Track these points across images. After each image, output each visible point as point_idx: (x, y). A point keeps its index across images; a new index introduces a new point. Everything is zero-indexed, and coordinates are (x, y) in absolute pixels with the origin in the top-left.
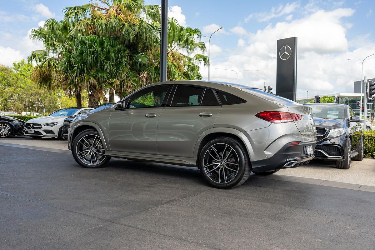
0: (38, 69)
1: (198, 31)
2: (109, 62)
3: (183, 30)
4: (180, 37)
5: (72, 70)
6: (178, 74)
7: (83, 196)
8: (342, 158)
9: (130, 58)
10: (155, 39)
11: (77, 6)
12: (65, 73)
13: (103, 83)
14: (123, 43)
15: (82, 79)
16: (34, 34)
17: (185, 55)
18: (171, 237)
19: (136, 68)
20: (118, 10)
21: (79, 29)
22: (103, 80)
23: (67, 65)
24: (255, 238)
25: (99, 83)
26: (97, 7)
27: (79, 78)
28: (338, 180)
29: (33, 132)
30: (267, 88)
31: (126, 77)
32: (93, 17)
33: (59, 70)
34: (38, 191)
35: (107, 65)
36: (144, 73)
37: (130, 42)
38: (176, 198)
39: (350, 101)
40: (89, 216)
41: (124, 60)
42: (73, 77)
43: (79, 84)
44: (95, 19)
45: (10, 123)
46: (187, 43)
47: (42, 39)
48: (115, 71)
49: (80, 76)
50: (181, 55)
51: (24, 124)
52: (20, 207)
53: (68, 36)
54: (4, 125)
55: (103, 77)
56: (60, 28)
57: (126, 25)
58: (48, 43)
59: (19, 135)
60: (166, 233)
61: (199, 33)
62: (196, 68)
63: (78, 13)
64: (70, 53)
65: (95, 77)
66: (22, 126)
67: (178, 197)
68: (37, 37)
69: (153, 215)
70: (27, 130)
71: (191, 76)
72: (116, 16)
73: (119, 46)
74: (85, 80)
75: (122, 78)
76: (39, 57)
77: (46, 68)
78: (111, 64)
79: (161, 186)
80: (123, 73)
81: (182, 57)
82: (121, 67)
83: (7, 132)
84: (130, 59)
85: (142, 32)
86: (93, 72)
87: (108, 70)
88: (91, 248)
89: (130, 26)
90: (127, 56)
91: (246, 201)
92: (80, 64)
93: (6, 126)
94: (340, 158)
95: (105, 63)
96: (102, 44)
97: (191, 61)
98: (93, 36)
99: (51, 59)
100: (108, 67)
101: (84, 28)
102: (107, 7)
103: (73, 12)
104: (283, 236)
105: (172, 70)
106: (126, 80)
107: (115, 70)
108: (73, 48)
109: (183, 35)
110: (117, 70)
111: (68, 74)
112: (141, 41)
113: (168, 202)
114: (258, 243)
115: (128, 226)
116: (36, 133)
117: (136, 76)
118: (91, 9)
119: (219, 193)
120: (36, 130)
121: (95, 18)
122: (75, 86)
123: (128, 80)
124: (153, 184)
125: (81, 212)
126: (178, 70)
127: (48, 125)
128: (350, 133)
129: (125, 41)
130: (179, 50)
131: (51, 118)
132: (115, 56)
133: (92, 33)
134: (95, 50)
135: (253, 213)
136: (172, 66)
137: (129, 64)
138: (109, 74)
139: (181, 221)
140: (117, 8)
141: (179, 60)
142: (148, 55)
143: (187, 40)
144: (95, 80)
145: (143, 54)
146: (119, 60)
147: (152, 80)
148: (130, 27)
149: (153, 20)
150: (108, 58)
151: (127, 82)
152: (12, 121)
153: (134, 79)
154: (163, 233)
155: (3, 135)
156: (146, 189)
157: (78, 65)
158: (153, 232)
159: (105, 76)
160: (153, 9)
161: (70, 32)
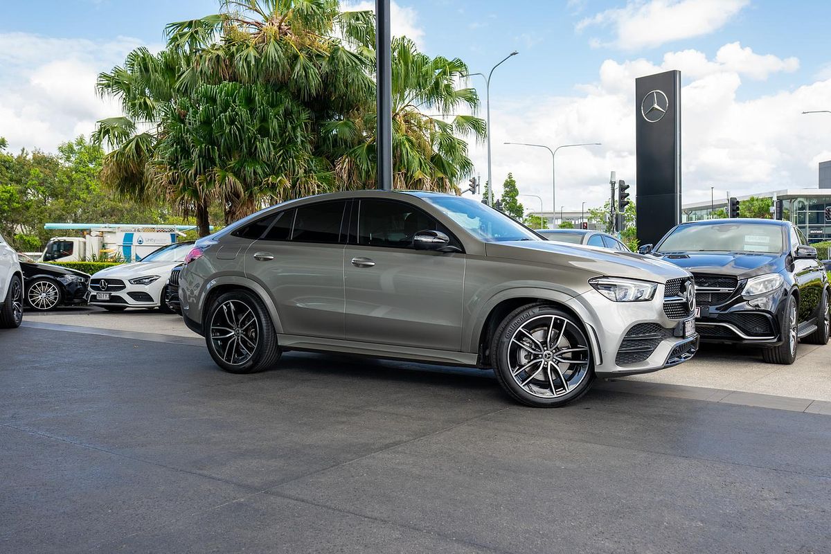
0: (115, 159)
1: (462, 65)
2: (266, 139)
3: (426, 64)
4: (421, 78)
5: (188, 159)
6: (417, 160)
7: (207, 436)
8: (775, 340)
9: (311, 129)
10: (365, 85)
11: (194, 19)
12: (172, 167)
13: (255, 185)
14: (296, 96)
15: (209, 178)
16: (104, 82)
17: (434, 118)
18: (385, 522)
19: (326, 151)
20: (283, 24)
21: (199, 70)
22: (256, 179)
23: (176, 148)
24: (563, 521)
25: (247, 187)
26: (238, 20)
27: (202, 177)
28: (763, 390)
29: (106, 297)
30: (617, 186)
31: (305, 170)
32: (229, 43)
33: (160, 160)
34: (115, 428)
35: (264, 145)
36: (344, 161)
37: (310, 95)
38: (405, 438)
39: (811, 208)
40: (219, 480)
41: (299, 134)
42: (189, 175)
43: (203, 190)
44: (235, 48)
45: (58, 279)
46: (437, 92)
47: (121, 93)
48: (280, 160)
49: (205, 173)
50: (424, 119)
51: (86, 281)
52: (76, 464)
53: (177, 85)
54: (44, 284)
55: (255, 173)
56: (159, 69)
57: (301, 57)
58: (134, 102)
59: (78, 304)
60: (376, 514)
61: (463, 69)
62: (458, 145)
63: (195, 35)
64: (183, 121)
65: (237, 175)
66: (83, 284)
67: (408, 436)
68: (110, 89)
69: (353, 476)
70: (94, 293)
71: (448, 164)
72: (278, 38)
73: (288, 103)
74: (215, 181)
75: (296, 173)
76: (116, 133)
77: (131, 157)
78: (272, 144)
79: (374, 411)
80: (298, 162)
81: (426, 123)
82: (293, 149)
83: (52, 298)
84: (313, 130)
85: (337, 71)
86: (232, 163)
87: (265, 156)
88: (218, 547)
89: (310, 59)
90: (305, 124)
91: (553, 440)
92: (206, 146)
93: (50, 286)
94: (771, 339)
95: (258, 143)
96: (249, 100)
97: (448, 130)
98: (231, 83)
99: (141, 137)
100: (264, 152)
101: (210, 66)
102: (260, 19)
103: (186, 33)
104: (622, 515)
105: (404, 152)
106: (305, 177)
107: (280, 156)
108: (188, 111)
109: (427, 73)
110: (283, 157)
111: (178, 170)
112: (335, 90)
113: (387, 447)
114: (566, 533)
115: (296, 500)
116: (113, 299)
117: (327, 168)
118: (224, 24)
119: (496, 425)
120: (114, 294)
121: (234, 45)
122: (195, 194)
123: (309, 177)
124: (358, 408)
125: (201, 472)
126: (417, 151)
127: (139, 281)
128: (794, 285)
129: (299, 90)
130: (419, 108)
131: (143, 266)
132: (279, 126)
133: (228, 77)
134: (237, 114)
135: (565, 468)
136: (406, 142)
137: (311, 142)
138: (268, 166)
139: (410, 488)
140: (282, 21)
141: (421, 130)
142: (352, 120)
143: (437, 84)
144: (236, 180)
145: (341, 120)
146: (287, 133)
147: (361, 176)
148: (311, 61)
149: (361, 44)
150: (264, 132)
151: (307, 182)
152: (62, 275)
153: (322, 174)
154: (369, 514)
155: (42, 306)
156: (343, 420)
157: (201, 147)
158: (349, 512)
159: (259, 171)
160: (358, 19)
161: (180, 76)
